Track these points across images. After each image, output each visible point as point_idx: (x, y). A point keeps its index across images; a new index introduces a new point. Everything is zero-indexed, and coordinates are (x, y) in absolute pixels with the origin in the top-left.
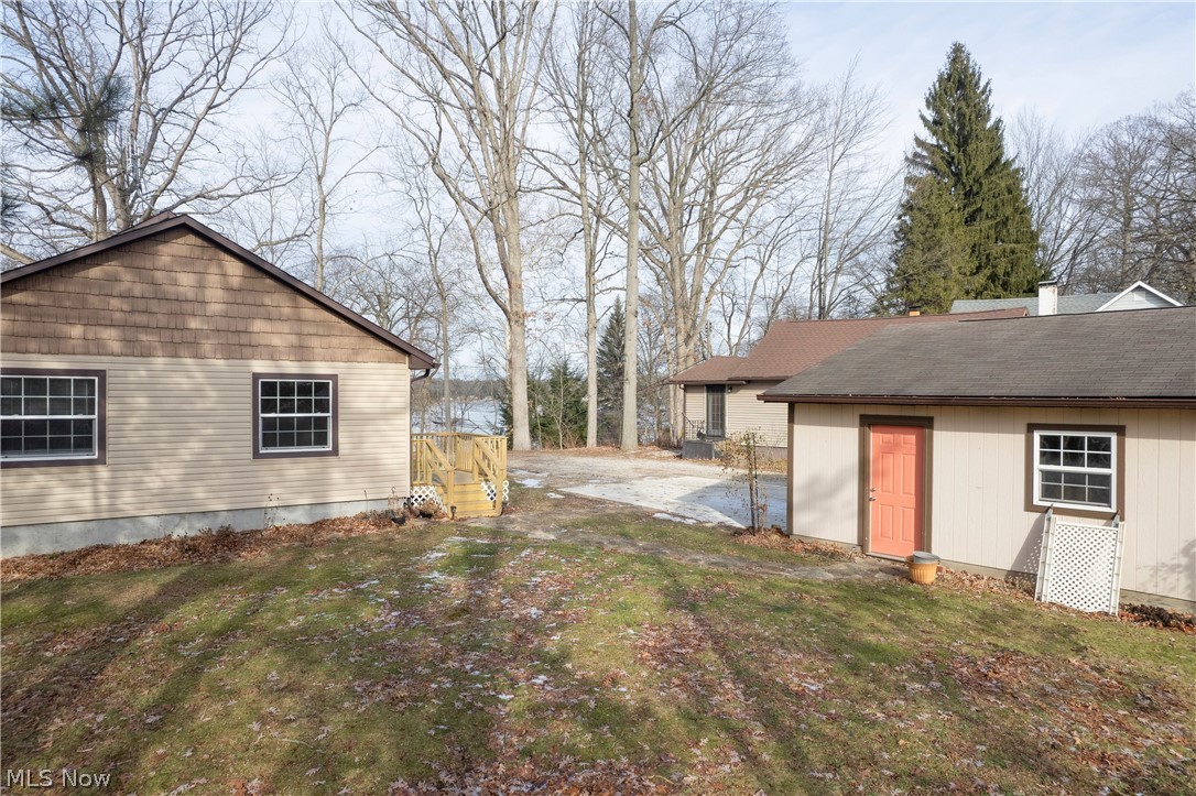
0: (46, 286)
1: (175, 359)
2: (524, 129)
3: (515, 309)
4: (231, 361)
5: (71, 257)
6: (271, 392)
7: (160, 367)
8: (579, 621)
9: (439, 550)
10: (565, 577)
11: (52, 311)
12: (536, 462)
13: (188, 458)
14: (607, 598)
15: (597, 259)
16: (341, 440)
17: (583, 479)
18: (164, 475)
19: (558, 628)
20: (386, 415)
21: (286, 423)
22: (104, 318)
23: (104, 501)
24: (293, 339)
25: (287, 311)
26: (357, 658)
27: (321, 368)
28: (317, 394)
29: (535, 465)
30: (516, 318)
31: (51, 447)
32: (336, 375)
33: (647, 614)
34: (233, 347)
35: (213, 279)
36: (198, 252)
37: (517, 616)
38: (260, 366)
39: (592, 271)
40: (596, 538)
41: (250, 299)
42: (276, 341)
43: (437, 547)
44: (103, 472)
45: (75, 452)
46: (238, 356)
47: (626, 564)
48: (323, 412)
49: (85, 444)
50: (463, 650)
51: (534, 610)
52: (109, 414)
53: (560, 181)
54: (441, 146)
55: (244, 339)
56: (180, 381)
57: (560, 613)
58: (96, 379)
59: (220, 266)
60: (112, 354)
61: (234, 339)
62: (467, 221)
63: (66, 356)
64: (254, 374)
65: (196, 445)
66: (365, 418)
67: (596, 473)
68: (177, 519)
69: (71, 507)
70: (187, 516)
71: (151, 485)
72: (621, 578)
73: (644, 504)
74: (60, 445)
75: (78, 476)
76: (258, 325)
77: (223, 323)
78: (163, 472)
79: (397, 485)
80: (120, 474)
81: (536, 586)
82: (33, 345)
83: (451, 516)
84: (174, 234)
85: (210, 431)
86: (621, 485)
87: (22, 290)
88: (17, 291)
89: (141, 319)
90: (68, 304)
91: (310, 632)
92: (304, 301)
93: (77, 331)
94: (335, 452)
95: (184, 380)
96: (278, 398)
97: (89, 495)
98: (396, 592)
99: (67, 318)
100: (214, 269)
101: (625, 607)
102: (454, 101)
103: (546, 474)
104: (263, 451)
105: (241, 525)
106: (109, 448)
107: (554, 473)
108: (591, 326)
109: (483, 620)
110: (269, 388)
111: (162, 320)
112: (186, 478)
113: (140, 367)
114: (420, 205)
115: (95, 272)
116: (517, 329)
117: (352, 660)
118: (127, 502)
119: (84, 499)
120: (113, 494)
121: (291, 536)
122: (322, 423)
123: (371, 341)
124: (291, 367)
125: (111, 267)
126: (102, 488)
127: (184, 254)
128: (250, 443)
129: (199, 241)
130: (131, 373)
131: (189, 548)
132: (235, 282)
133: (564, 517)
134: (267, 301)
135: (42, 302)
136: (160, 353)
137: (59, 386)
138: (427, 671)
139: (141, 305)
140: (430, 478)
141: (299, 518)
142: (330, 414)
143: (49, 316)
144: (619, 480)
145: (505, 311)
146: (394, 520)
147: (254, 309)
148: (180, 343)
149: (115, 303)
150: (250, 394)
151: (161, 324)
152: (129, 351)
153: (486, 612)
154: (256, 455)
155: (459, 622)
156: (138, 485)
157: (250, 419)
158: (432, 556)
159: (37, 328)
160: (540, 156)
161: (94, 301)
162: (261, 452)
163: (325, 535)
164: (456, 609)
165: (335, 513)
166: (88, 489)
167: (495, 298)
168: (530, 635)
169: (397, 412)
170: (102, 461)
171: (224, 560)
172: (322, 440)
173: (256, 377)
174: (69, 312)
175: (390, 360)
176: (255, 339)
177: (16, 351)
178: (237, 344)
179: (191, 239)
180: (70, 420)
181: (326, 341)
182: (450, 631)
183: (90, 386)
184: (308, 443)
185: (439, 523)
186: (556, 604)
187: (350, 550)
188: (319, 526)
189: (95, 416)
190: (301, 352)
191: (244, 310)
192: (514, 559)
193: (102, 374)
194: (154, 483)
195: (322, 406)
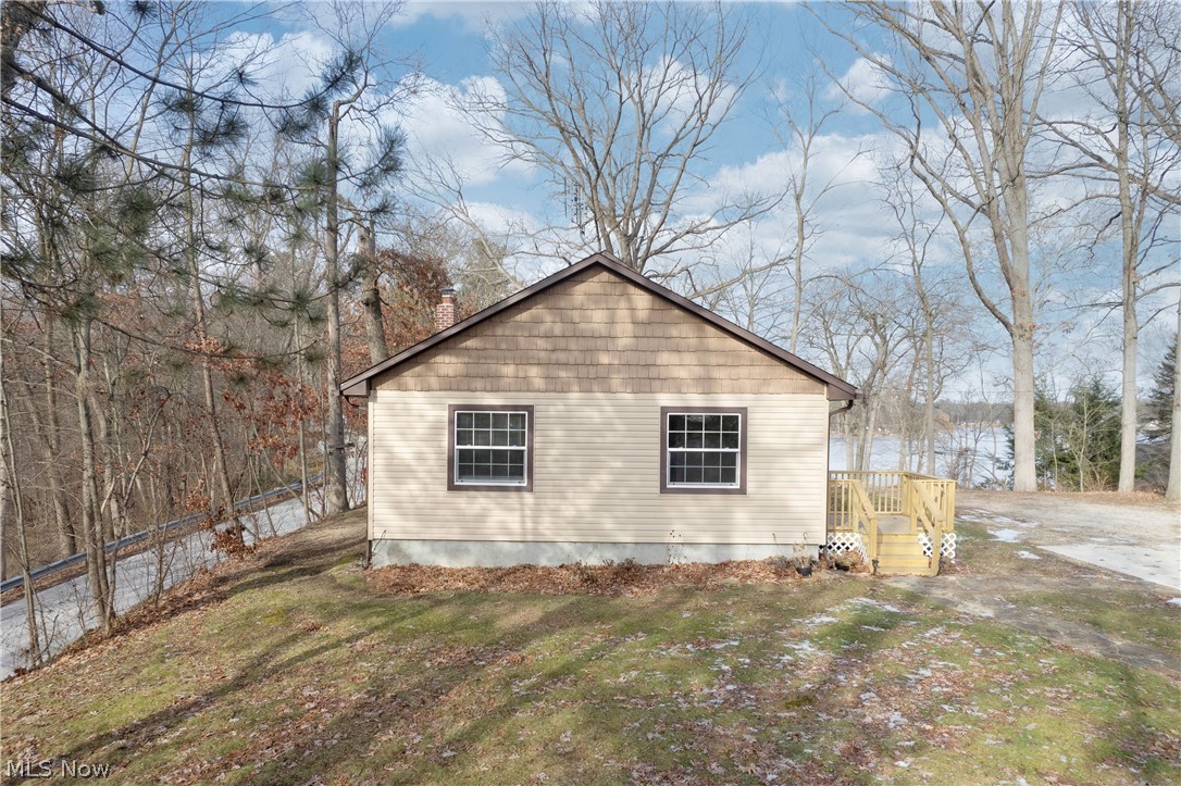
0: (489, 332)
1: (591, 394)
2: (1036, 100)
3: (1019, 321)
4: (641, 395)
5: (503, 306)
6: (678, 426)
7: (574, 402)
8: (949, 746)
9: (833, 615)
10: (966, 676)
11: (494, 353)
12: (1032, 506)
13: (598, 489)
14: (1011, 719)
15: (1140, 250)
16: (749, 478)
17: (1080, 536)
18: (578, 504)
19: (913, 750)
20: (797, 451)
21: (694, 458)
22: (533, 358)
23: (529, 525)
24: (698, 371)
25: (693, 342)
26: (657, 735)
27: (726, 401)
28: (726, 428)
29: (1025, 512)
30: (1021, 332)
31: (494, 474)
32: (746, 408)
33: (1064, 759)
34: (643, 381)
35: (623, 314)
36: (609, 288)
37: (868, 720)
38: (667, 399)
39: (1133, 265)
40: (1052, 624)
41: (659, 331)
42: (682, 373)
43: (831, 609)
44: (528, 498)
45: (511, 479)
46: (648, 389)
47: (1072, 671)
48: (731, 447)
49: (517, 472)
50: (778, 752)
51: (896, 716)
52: (536, 445)
53: (1093, 155)
54: (921, 141)
55: (653, 372)
56: (593, 415)
57: (928, 727)
58: (526, 413)
59: (629, 300)
60: (539, 391)
61: (643, 373)
62: (954, 223)
63: (504, 394)
64: (662, 408)
65: (605, 477)
66: (773, 454)
67: (1108, 528)
68: (590, 548)
69: (505, 529)
70: (599, 545)
71: (567, 514)
72: (1050, 693)
73: (1161, 581)
74: (499, 472)
75: (509, 501)
76: (664, 358)
77: (633, 358)
78: (578, 502)
79: (809, 530)
80: (542, 501)
81: (919, 681)
82: (479, 384)
83: (872, 570)
84: (591, 272)
85: (619, 464)
86: (1137, 549)
87: (475, 336)
88: (470, 337)
89: (562, 357)
90: (504, 346)
91: (631, 693)
92: (710, 330)
93: (509, 370)
94: (742, 491)
95: (596, 414)
96: (686, 432)
97: (518, 519)
98: (748, 661)
99: (505, 358)
100: (623, 304)
101: (1030, 741)
102: (939, 84)
103: (1034, 524)
104: (670, 486)
105: (646, 558)
106: (535, 476)
107: (1046, 523)
108: (1129, 336)
109: (823, 716)
110: (676, 422)
111: (579, 357)
112: (597, 508)
113: (559, 402)
114: (901, 211)
115: (524, 316)
116: (1023, 345)
117: (650, 736)
118: (547, 528)
119: (513, 520)
120: (536, 520)
121: (688, 576)
122: (730, 458)
123: (782, 370)
124: (696, 400)
125: (537, 310)
126: (528, 513)
127: (599, 291)
128: (658, 478)
129: (613, 278)
130: (551, 408)
131: (589, 578)
132: (642, 315)
133: (1022, 587)
134: (674, 331)
135: (487, 346)
136: (576, 388)
137: (499, 420)
138: (721, 770)
139: (562, 343)
140: (856, 524)
141: (703, 557)
142: (738, 450)
143: (492, 358)
144: (1140, 542)
145: (1006, 325)
146: (799, 570)
147: (663, 341)
148: (593, 378)
149: (541, 343)
150: (658, 428)
151: (579, 361)
152: (551, 387)
153: (833, 706)
154: (663, 489)
155: (794, 714)
156: (555, 512)
157: (658, 453)
158: (818, 621)
159: (483, 369)
160: (1066, 128)
161: (522, 342)
162: (668, 486)
163: (719, 579)
164: (799, 695)
165: (740, 555)
166: (517, 513)
167: (993, 310)
168: (869, 752)
169: (811, 448)
170: (530, 489)
171: (617, 594)
172: (729, 476)
173: (664, 410)
174: (507, 353)
175: (804, 391)
176: (664, 373)
177: (469, 390)
178: (645, 378)
179: (605, 276)
180: (506, 451)
181: (734, 372)
182: (776, 722)
183: (522, 418)
184: (716, 480)
185: (854, 578)
186: (928, 715)
187: (736, 599)
188: (723, 567)
189: (525, 448)
190: (706, 384)
191: (653, 343)
192: (912, 639)
193: (530, 409)
194: (569, 511)
195: (731, 441)
